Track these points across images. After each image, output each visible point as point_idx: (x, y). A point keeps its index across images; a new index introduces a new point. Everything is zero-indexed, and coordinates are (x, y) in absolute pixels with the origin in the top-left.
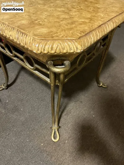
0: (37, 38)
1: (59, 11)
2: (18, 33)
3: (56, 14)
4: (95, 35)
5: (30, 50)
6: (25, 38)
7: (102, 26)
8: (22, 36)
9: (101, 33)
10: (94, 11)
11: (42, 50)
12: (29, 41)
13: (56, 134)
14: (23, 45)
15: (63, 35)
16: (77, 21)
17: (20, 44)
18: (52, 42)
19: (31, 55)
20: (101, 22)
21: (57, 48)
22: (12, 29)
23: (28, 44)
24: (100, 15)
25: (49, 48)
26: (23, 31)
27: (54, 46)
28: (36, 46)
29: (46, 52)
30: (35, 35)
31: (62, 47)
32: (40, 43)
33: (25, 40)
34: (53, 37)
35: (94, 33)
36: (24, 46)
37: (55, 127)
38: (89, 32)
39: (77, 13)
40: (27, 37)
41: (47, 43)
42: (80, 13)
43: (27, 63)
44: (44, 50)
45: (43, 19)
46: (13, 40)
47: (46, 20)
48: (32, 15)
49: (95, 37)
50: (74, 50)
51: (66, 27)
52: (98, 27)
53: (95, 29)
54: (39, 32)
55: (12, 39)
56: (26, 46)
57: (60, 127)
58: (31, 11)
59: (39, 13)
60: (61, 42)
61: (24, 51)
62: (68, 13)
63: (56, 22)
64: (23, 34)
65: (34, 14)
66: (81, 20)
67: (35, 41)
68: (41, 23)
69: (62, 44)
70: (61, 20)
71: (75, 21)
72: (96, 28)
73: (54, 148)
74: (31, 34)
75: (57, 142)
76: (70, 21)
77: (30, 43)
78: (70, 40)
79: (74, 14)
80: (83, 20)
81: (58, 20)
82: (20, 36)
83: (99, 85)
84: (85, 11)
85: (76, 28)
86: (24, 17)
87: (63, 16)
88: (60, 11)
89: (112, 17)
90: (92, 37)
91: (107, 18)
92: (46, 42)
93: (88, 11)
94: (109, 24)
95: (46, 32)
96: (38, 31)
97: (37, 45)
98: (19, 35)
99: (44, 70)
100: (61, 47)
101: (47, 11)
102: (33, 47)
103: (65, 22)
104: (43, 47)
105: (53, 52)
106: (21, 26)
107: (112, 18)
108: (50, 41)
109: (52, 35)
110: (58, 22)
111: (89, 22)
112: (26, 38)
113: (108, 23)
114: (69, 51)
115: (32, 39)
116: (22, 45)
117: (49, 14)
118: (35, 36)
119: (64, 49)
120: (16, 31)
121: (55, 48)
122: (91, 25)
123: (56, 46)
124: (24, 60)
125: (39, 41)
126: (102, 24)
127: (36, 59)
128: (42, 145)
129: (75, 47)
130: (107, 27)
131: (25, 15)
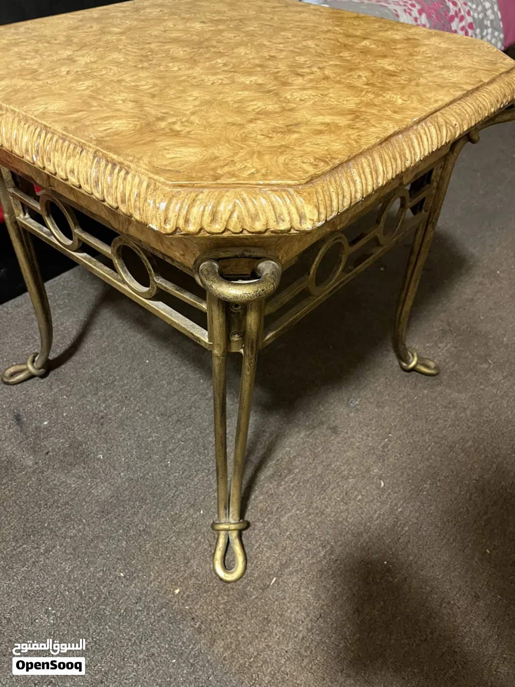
0: (162, 179)
1: (246, 85)
2: (98, 162)
3: (233, 96)
4: (367, 170)
5: (137, 221)
6: (120, 181)
7: (393, 140)
8: (111, 173)
9: (389, 164)
10: (372, 85)
11: (181, 223)
12: (135, 191)
13: (234, 553)
14: (115, 205)
15: (253, 170)
16: (307, 123)
17: (104, 201)
18: (217, 194)
19: (140, 241)
20: (391, 125)
21: (232, 213)
22: (79, 149)
23: (132, 200)
24: (389, 102)
25: (203, 215)
26: (115, 157)
27: (221, 208)
28: (158, 208)
29: (192, 228)
30: (157, 171)
31: (248, 211)
32: (173, 196)
33: (121, 187)
34: (216, 178)
35: (365, 165)
36: (117, 208)
37: (230, 523)
38: (349, 160)
39: (310, 92)
40: (129, 177)
41: (197, 196)
42: (319, 92)
43: (125, 272)
44: (187, 221)
45: (184, 115)
46: (80, 187)
47: (195, 119)
48: (146, 99)
49: (369, 177)
50: (291, 221)
51: (267, 142)
52: (381, 143)
53: (368, 149)
54: (170, 161)
55: (77, 184)
56: (123, 209)
57: (248, 525)
58: (145, 86)
59: (172, 92)
60: (245, 196)
61: (116, 225)
62: (277, 94)
63: (233, 124)
64: (114, 165)
65: (153, 96)
66: (320, 119)
67: (155, 190)
68: (177, 127)
69: (247, 200)
70: (251, 116)
71: (299, 120)
72: (374, 146)
73: (224, 603)
74: (143, 165)
75: (235, 581)
76: (281, 122)
77: (138, 195)
78: (275, 188)
79: (297, 95)
80: (328, 119)
81: (238, 119)
82: (104, 172)
83: (404, 364)
84: (338, 86)
85: (300, 146)
86: (118, 107)
87: (259, 105)
88: (246, 88)
89: (436, 105)
90: (357, 178)
91: (415, 109)
92: (193, 195)
93: (351, 87)
94: (422, 132)
95: (193, 159)
96: (168, 156)
97: (163, 206)
98: (102, 169)
99: (187, 297)
100: (244, 212)
101: (199, 85)
102: (150, 211)
103: (263, 126)
104: (184, 212)
105: (217, 228)
106: (108, 139)
107: (436, 111)
108: (206, 191)
109: (214, 169)
110: (240, 125)
111: (350, 127)
112: (125, 179)
113: (419, 127)
114: (273, 226)
115: (145, 185)
116: (111, 203)
117: (207, 98)
118: (157, 173)
119: (255, 217)
120: (91, 157)
121: (226, 216)
122: (354, 134)
123: (230, 207)
124: (116, 261)
125: (168, 189)
126: (396, 134)
127: (160, 256)
128: (177, 591)
129: (293, 210)
130: (412, 143)
131: (124, 101)
